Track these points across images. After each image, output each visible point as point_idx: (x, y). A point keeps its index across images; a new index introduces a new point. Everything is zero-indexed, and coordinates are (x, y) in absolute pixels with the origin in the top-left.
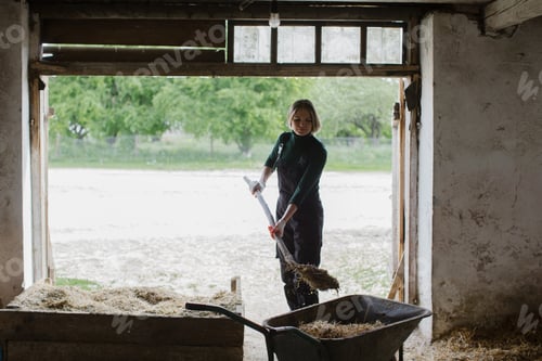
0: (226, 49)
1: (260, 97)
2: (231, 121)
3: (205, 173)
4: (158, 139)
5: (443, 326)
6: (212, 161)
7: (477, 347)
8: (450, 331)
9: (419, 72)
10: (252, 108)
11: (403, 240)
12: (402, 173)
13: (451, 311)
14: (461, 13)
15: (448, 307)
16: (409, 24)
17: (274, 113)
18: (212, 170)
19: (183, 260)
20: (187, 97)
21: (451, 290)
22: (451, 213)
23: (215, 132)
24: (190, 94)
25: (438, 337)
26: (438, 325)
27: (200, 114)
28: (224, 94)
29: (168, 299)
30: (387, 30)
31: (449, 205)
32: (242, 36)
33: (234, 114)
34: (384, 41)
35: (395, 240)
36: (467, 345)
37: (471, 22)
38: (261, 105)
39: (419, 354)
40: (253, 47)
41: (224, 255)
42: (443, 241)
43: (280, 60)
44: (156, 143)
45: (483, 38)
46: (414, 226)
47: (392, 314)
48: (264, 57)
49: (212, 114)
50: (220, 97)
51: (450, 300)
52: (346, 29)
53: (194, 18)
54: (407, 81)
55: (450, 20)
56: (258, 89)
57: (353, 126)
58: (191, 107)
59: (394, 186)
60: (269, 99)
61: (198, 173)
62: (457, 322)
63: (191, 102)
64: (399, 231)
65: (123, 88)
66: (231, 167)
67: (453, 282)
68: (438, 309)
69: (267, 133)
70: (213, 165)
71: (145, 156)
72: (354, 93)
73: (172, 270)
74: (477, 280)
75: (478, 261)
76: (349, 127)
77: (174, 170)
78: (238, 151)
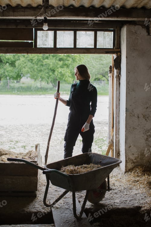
0: (33, 41)
1: (61, 63)
2: (49, 74)
3: (37, 96)
4: (19, 82)
5: (130, 166)
6: (41, 91)
7: (145, 175)
8: (133, 168)
9: (120, 52)
10: (58, 68)
11: (113, 127)
12: (113, 97)
13: (134, 159)
14: (139, 25)
15: (132, 157)
16: (116, 30)
17: (67, 70)
18: (40, 95)
19: (22, 134)
20: (30, 63)
21: (134, 150)
22: (134, 115)
23: (42, 78)
24: (32, 62)
25: (128, 171)
26: (128, 165)
27: (36, 71)
28: (46, 62)
29: (7, 154)
30: (106, 33)
31: (133, 112)
32: (41, 36)
33: (50, 71)
34: (104, 38)
35: (110, 127)
36: (140, 174)
37: (144, 29)
38: (62, 67)
39: (119, 178)
40: (46, 40)
41: (40, 133)
42: (130, 128)
43: (58, 46)
44: (18, 83)
45: (149, 37)
46: (118, 121)
47: (104, 162)
48: (51, 45)
49: (41, 71)
50: (44, 63)
51: (133, 154)
52: (88, 32)
53: (19, 27)
54: (115, 56)
55: (133, 28)
56: (60, 60)
57: (101, 76)
58: (32, 67)
59: (110, 103)
60: (66, 65)
61: (34, 96)
62: (136, 164)
63: (32, 65)
64: (111, 123)
65: (5, 59)
66: (48, 94)
67: (134, 146)
68: (128, 158)
69: (64, 79)
70: (41, 93)
71: (13, 89)
72: (102, 62)
73: (16, 140)
74: (145, 145)
75: (146, 137)
76: (99, 76)
77: (24, 95)
78: (52, 87)
